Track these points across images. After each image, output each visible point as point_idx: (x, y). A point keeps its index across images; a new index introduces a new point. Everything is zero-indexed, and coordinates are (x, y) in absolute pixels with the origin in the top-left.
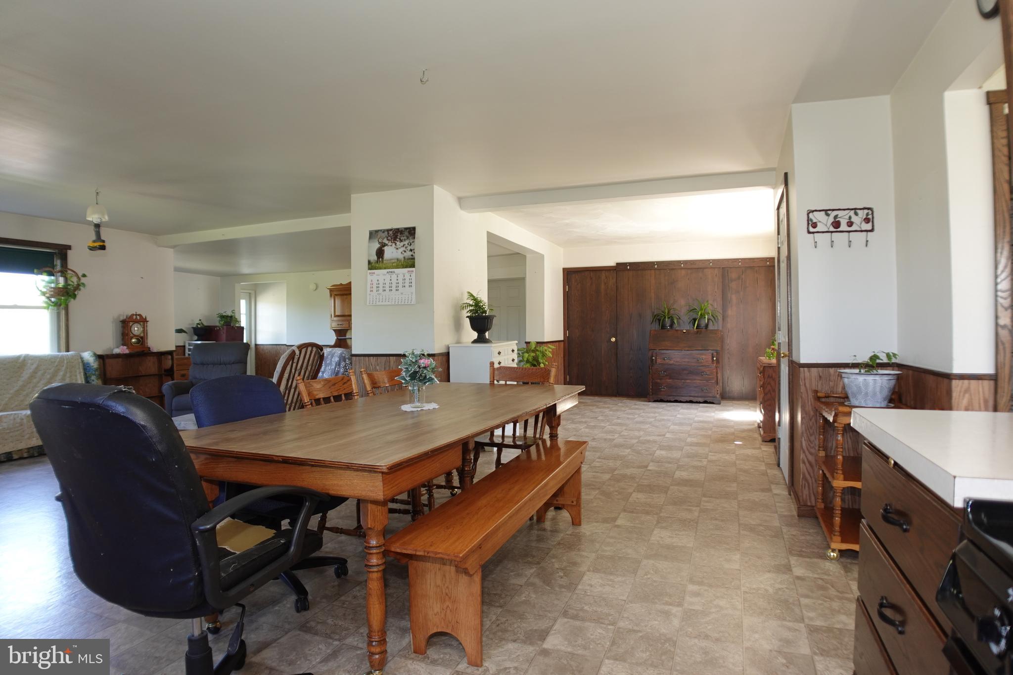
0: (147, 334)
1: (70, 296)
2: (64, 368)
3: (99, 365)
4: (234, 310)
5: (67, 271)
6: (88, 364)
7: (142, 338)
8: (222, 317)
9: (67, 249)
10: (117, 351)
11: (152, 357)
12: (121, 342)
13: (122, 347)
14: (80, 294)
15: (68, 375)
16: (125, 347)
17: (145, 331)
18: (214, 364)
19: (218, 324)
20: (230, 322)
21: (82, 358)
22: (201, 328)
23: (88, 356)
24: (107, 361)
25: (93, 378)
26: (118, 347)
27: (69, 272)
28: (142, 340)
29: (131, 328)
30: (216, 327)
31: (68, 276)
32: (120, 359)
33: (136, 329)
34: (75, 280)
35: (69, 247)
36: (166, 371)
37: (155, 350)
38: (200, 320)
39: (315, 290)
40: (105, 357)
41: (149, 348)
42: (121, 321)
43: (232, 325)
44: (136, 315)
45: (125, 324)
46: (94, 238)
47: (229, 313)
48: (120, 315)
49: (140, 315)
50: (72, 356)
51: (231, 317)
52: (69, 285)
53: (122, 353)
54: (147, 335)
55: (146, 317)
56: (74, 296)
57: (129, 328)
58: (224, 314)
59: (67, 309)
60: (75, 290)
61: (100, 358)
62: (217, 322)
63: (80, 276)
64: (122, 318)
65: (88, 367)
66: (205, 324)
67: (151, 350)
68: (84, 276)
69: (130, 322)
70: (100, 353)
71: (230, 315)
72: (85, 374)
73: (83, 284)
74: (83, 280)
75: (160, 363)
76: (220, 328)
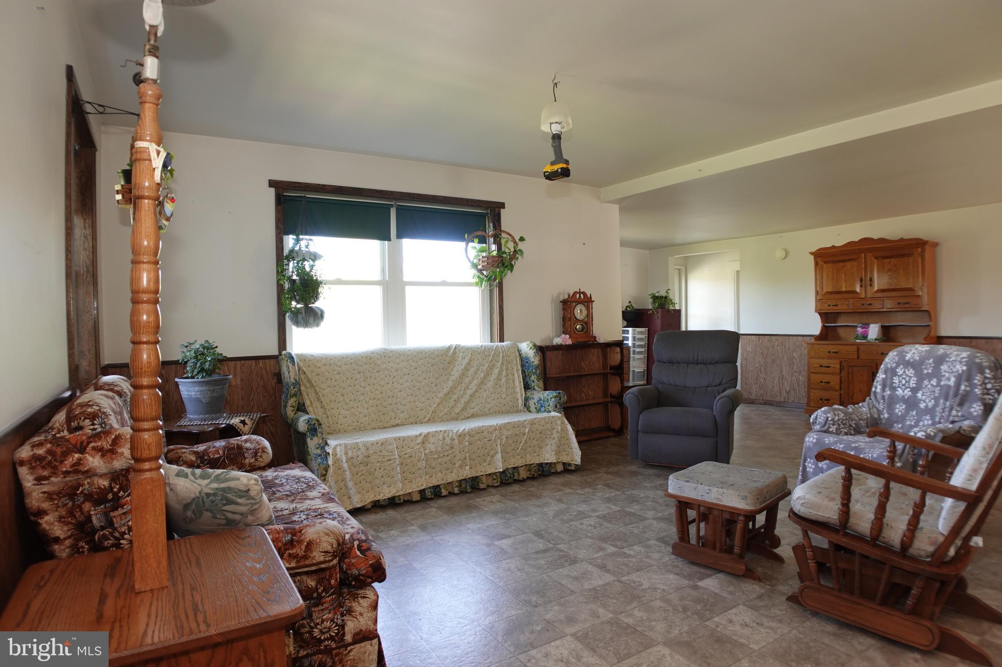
0: (592, 318)
1: (506, 267)
2: (499, 364)
3: (540, 360)
4: (669, 290)
5: (501, 234)
6: (527, 358)
7: (586, 323)
8: (655, 298)
9: (500, 208)
10: (558, 341)
11: (596, 350)
12: (562, 330)
13: (564, 335)
14: (518, 264)
15: (504, 373)
16: (568, 336)
17: (589, 316)
18: (688, 363)
19: (650, 307)
20: (664, 304)
21: (519, 351)
22: (630, 312)
23: (526, 348)
24: (549, 354)
25: (533, 378)
26: (558, 336)
27: (504, 235)
28: (587, 324)
29: (574, 309)
30: (649, 310)
31: (503, 241)
32: (561, 352)
33: (579, 312)
34: (511, 245)
35: (502, 205)
36: (612, 368)
37: (602, 341)
38: (630, 302)
39: (784, 258)
40: (545, 349)
41: (595, 337)
42: (561, 302)
43: (666, 307)
44: (580, 293)
45: (568, 304)
46: (553, 158)
47: (663, 293)
48: (559, 294)
49: (584, 293)
50: (509, 348)
51: (666, 297)
52: (505, 253)
53: (564, 344)
54: (592, 320)
55: (591, 296)
56: (511, 267)
57: (572, 309)
58: (657, 295)
59: (500, 285)
60: (511, 259)
61: (542, 350)
62: (649, 305)
63: (517, 241)
64: (562, 299)
65: (527, 362)
66: (636, 306)
67: (597, 339)
68: (522, 239)
69: (573, 302)
70: (538, 344)
71: (664, 295)
72: (523, 372)
73: (520, 251)
74: (521, 246)
75: (605, 358)
76: (653, 312)
